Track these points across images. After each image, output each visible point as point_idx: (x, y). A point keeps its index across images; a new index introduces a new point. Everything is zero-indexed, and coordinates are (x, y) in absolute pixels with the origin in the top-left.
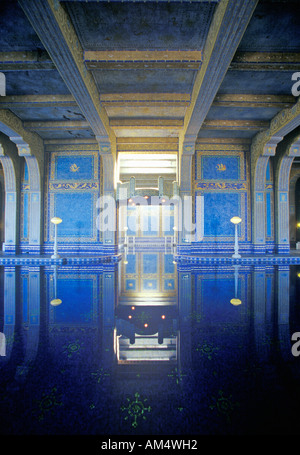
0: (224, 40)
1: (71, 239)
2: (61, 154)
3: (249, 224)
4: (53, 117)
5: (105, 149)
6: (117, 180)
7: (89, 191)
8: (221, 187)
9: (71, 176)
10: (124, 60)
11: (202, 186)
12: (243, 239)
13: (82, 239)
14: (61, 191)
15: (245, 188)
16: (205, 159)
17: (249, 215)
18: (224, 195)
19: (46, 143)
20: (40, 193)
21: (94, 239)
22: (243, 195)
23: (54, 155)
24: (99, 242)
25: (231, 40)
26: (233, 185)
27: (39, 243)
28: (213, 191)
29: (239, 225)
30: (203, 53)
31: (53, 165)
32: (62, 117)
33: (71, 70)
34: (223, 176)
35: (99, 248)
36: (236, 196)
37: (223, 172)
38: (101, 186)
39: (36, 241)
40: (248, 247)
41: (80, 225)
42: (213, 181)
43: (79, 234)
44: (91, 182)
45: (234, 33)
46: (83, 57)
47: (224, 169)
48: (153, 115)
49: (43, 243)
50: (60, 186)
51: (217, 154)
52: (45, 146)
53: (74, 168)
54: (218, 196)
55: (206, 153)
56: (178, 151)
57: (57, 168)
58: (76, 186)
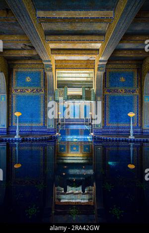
0: (130, 8)
1: (27, 125)
2: (19, 70)
3: (139, 116)
4: (14, 48)
5: (48, 69)
6: (55, 87)
7: (38, 94)
8: (122, 92)
9: (26, 84)
10: (63, 17)
11: (109, 91)
12: (136, 125)
13: (34, 125)
14: (20, 94)
15: (137, 93)
16: (112, 74)
17: (139, 110)
18: (123, 97)
19: (9, 63)
20: (6, 95)
21: (41, 125)
22: (136, 97)
23: (14, 70)
24: (45, 126)
25: (134, 8)
26: (129, 91)
27: (6, 127)
28: (116, 94)
29: (133, 117)
30: (114, 12)
31: (14, 77)
32: (20, 48)
33: (29, 24)
34: (123, 85)
35: (44, 130)
36: (132, 98)
37: (123, 82)
38: (45, 91)
39: (4, 126)
40: (139, 130)
41: (32, 116)
42: (117, 88)
43: (32, 122)
44: (39, 88)
45: (136, 4)
46: (36, 15)
47: (124, 80)
48: (79, 48)
49: (8, 126)
50: (19, 91)
51: (119, 70)
52: (9, 64)
53: (28, 79)
54: (120, 97)
55: (112, 70)
56: (94, 69)
57: (17, 79)
58: (30, 91)
